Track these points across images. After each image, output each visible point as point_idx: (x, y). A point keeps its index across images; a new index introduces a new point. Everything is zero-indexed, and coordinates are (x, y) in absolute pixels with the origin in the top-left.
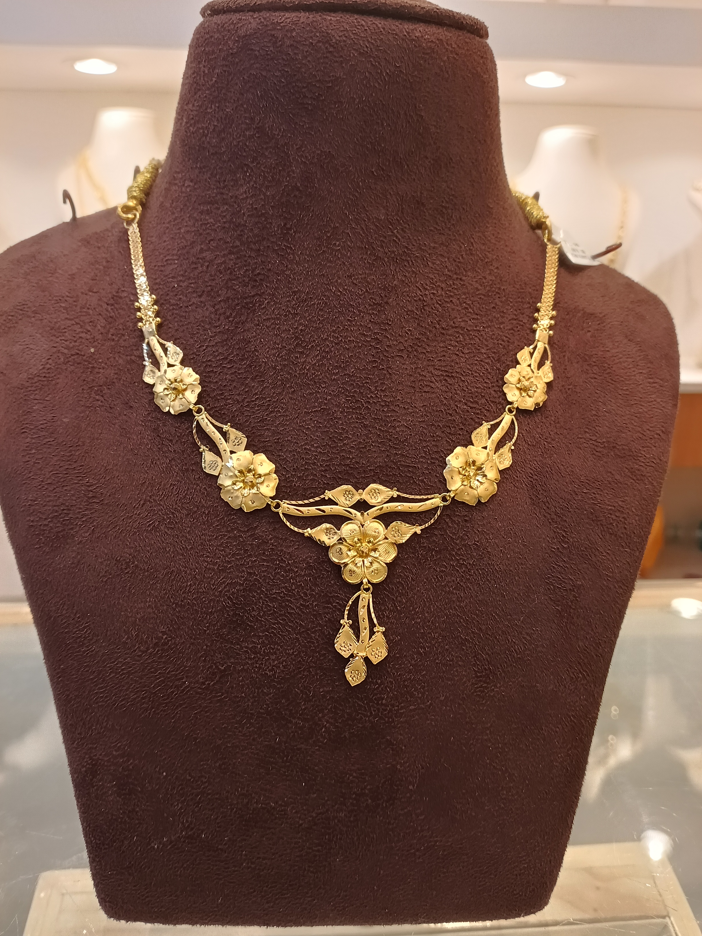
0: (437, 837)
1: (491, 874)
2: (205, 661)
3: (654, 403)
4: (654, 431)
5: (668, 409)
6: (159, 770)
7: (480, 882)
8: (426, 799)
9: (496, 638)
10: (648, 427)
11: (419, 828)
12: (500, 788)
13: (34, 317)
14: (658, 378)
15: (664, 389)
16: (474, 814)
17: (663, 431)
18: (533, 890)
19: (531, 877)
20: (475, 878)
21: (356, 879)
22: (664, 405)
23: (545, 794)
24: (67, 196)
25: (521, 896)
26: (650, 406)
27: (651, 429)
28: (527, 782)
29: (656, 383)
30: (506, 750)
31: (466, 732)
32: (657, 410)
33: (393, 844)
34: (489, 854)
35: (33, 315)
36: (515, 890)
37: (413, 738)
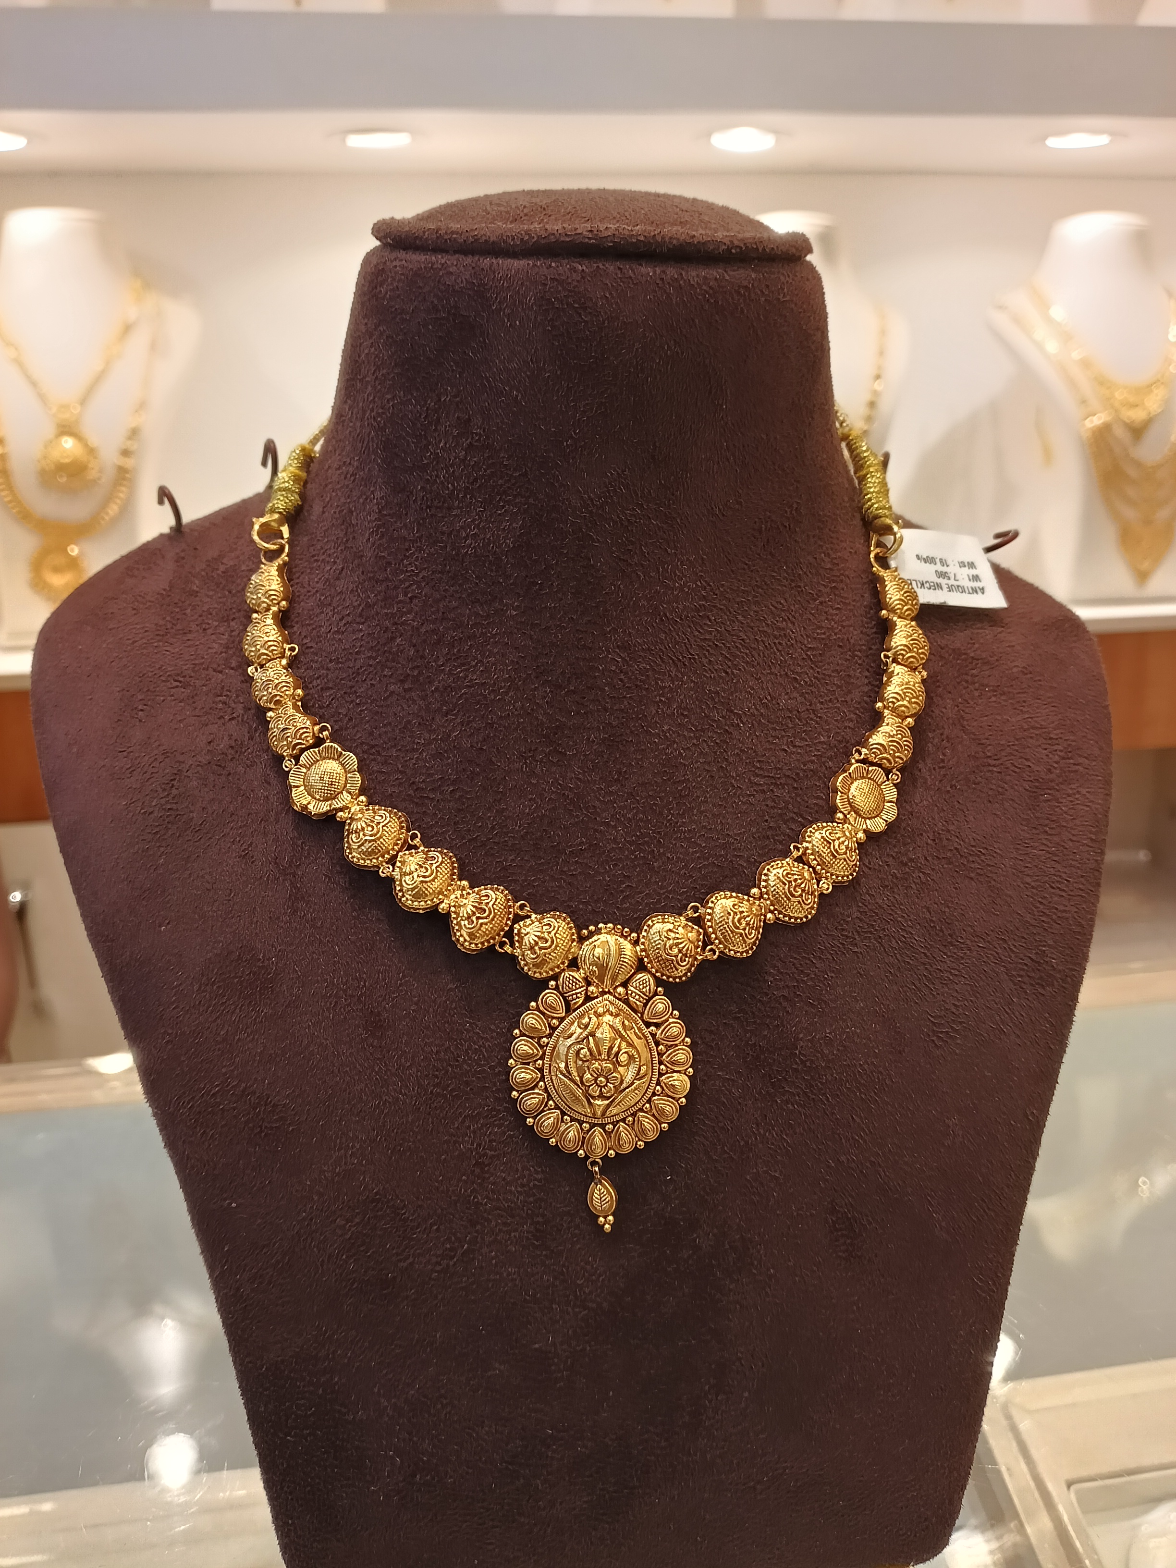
0: (786, 1462)
1: (865, 1510)
2: (438, 1230)
3: (1077, 796)
4: (1078, 842)
5: (1099, 804)
6: (379, 1390)
7: (850, 1521)
8: (768, 1409)
9: (862, 1172)
10: (1071, 837)
11: (760, 1452)
12: (875, 1388)
13: (142, 710)
14: (1080, 756)
15: (1092, 773)
16: (838, 1426)
17: (1092, 839)
18: (927, 1528)
19: (922, 1509)
20: (843, 1516)
21: (670, 1528)
22: (1091, 797)
23: (940, 1390)
24: (164, 495)
25: (909, 1536)
26: (1072, 801)
27: (1074, 838)
28: (914, 1376)
29: (1078, 765)
30: (882, 1332)
31: (824, 1311)
32: (1082, 807)
33: (723, 1476)
34: (861, 1481)
35: (140, 707)
36: (901, 1530)
37: (747, 1323)
